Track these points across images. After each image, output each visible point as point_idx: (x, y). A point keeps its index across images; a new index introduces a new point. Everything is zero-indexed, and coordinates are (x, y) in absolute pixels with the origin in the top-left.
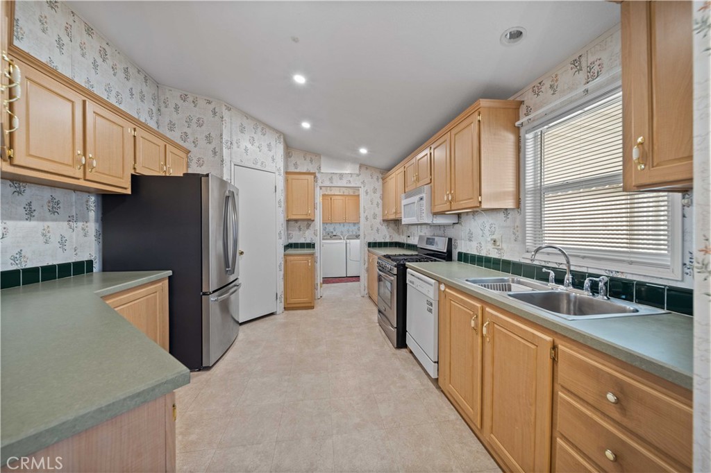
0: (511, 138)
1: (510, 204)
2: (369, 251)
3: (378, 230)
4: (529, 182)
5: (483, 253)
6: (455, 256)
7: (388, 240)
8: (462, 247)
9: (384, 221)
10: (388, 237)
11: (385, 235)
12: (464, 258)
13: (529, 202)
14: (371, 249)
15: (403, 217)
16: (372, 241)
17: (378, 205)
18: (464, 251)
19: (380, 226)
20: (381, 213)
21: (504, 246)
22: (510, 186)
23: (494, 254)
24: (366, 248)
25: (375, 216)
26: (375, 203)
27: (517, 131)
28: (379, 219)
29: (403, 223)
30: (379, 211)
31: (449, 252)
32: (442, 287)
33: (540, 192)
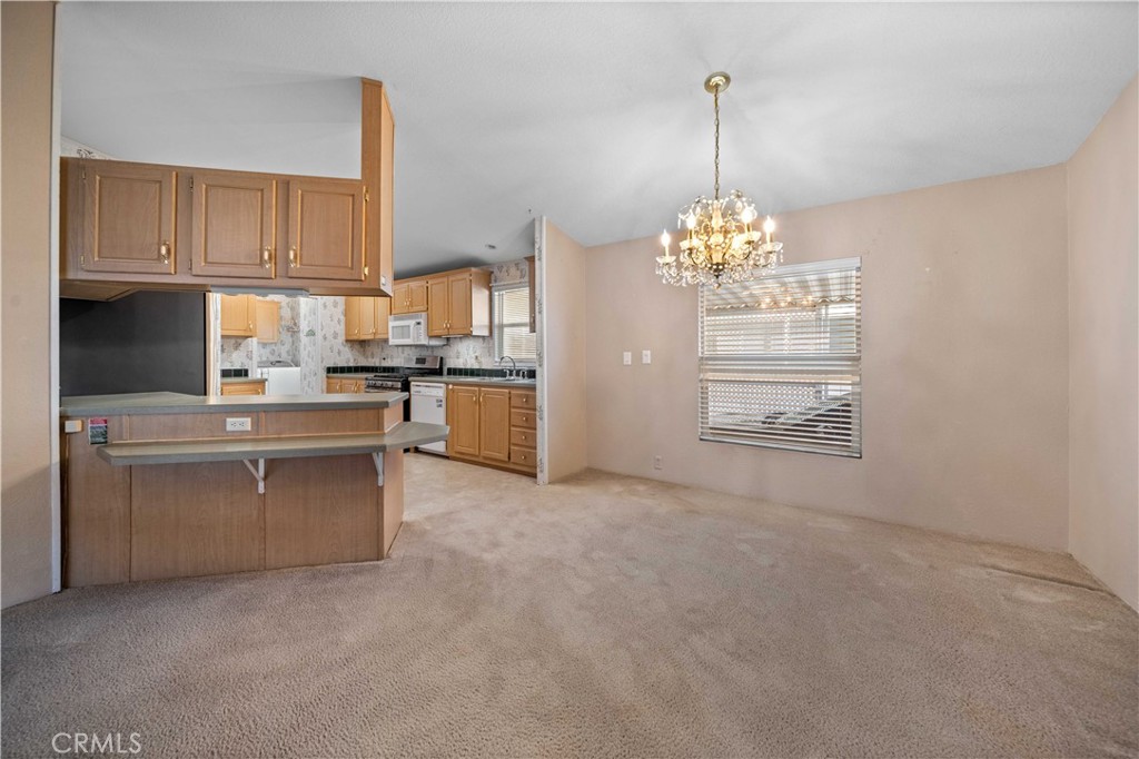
0: (487, 292)
1: (486, 333)
2: (328, 377)
3: (339, 353)
4: (496, 321)
5: (468, 367)
6: (445, 371)
7: (351, 364)
8: (452, 363)
9: (347, 341)
10: (352, 360)
11: (348, 358)
12: (452, 372)
13: (496, 332)
14: (331, 375)
15: (390, 337)
16: (331, 365)
17: (339, 321)
18: (452, 366)
19: (342, 348)
20: (344, 332)
21: (482, 360)
22: (486, 322)
23: (476, 366)
24: (325, 374)
25: (335, 336)
26: (336, 320)
27: (490, 289)
28: (342, 338)
29: (390, 343)
30: (341, 329)
31: (441, 368)
32: (451, 387)
33: (502, 327)
